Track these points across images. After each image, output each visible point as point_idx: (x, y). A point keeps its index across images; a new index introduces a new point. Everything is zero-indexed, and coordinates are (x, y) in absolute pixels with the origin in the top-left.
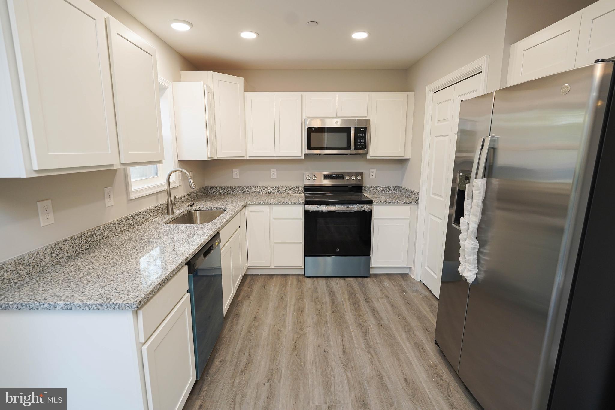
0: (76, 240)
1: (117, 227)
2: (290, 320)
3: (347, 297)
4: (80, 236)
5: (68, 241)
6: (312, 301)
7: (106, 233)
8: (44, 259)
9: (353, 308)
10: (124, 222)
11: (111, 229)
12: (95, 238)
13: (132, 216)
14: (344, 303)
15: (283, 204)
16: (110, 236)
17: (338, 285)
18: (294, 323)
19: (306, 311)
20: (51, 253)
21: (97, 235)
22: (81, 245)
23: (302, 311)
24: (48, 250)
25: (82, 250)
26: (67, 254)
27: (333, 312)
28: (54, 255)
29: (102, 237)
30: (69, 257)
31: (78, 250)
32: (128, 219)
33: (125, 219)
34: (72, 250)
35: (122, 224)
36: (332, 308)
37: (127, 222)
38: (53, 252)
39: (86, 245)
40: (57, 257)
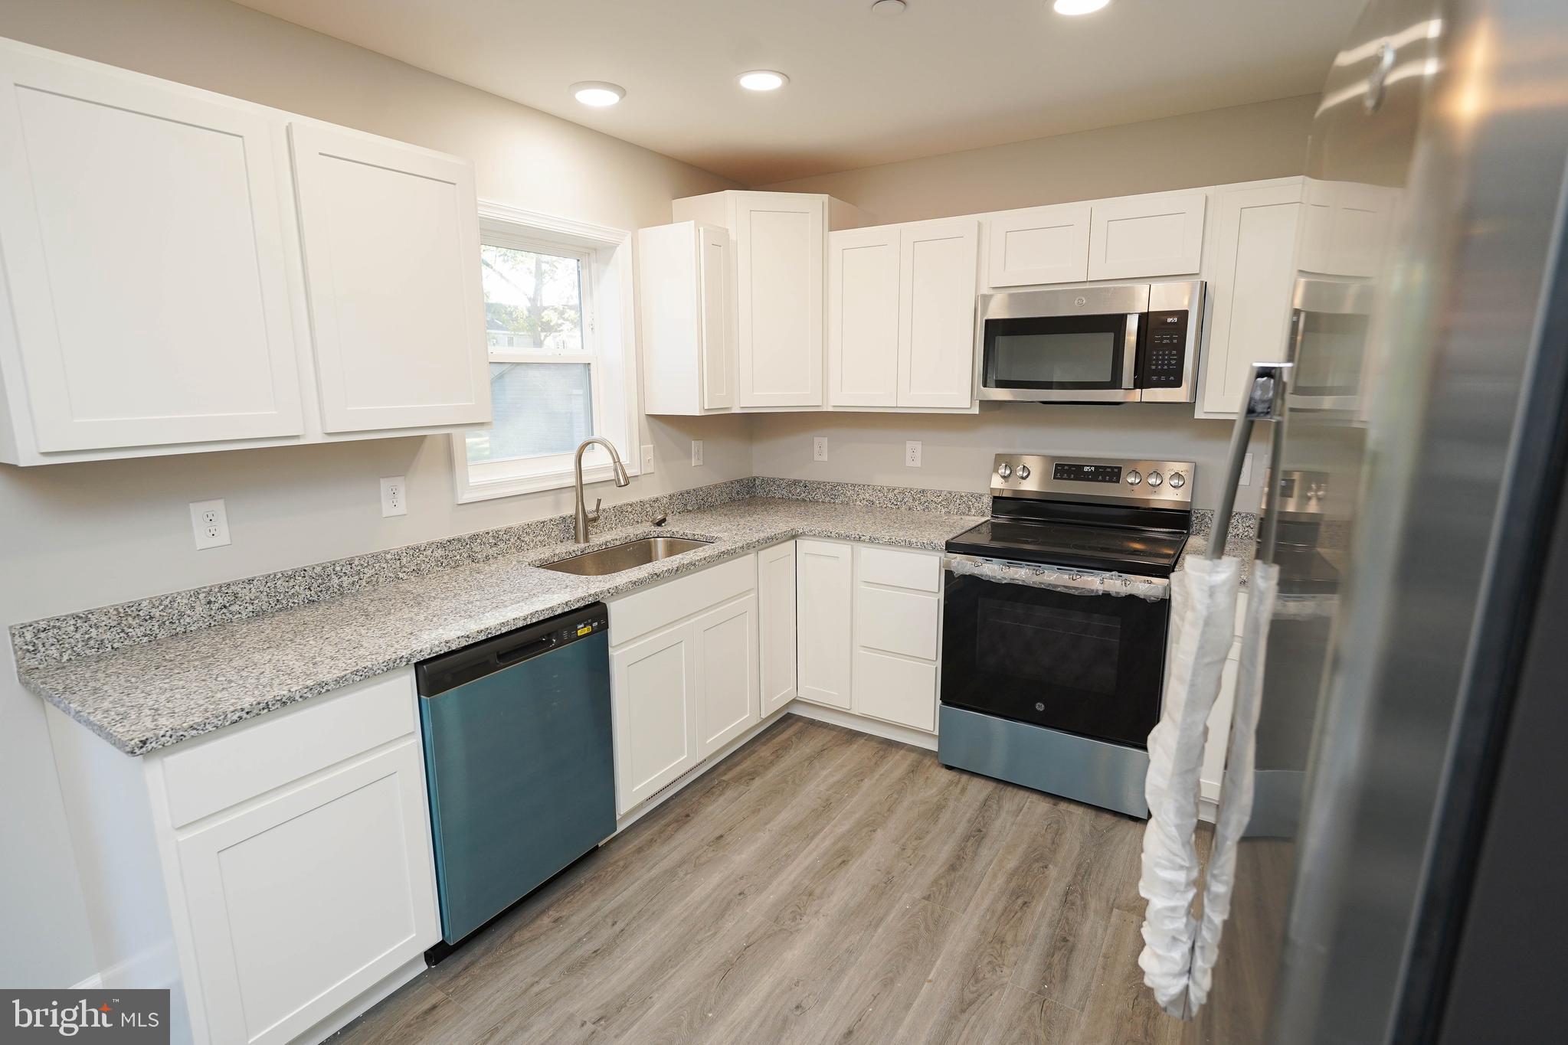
0: (280, 582)
1: (404, 561)
2: (792, 877)
3: (1012, 864)
4: (290, 573)
5: (255, 582)
6: (895, 841)
7: (370, 572)
8: (188, 612)
9: (1000, 907)
10: (429, 552)
11: (385, 565)
12: (335, 581)
13: (459, 540)
14: (986, 880)
15: (885, 544)
16: (381, 580)
17: (1017, 816)
18: (794, 888)
19: (854, 867)
20: (209, 602)
21: (342, 574)
22: (293, 591)
23: (844, 862)
24: (201, 596)
25: (294, 603)
26: (250, 608)
27: (927, 898)
28: (215, 607)
29: (356, 578)
30: (259, 614)
31: (284, 602)
32: (442, 545)
33: (434, 546)
34: (266, 599)
35: (421, 556)
36: (935, 882)
37: (440, 552)
38: (213, 599)
39: (308, 593)
40: (224, 610)
